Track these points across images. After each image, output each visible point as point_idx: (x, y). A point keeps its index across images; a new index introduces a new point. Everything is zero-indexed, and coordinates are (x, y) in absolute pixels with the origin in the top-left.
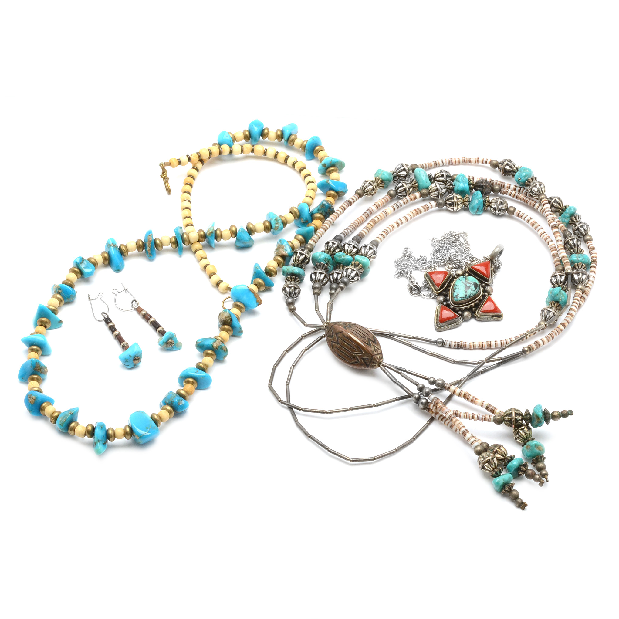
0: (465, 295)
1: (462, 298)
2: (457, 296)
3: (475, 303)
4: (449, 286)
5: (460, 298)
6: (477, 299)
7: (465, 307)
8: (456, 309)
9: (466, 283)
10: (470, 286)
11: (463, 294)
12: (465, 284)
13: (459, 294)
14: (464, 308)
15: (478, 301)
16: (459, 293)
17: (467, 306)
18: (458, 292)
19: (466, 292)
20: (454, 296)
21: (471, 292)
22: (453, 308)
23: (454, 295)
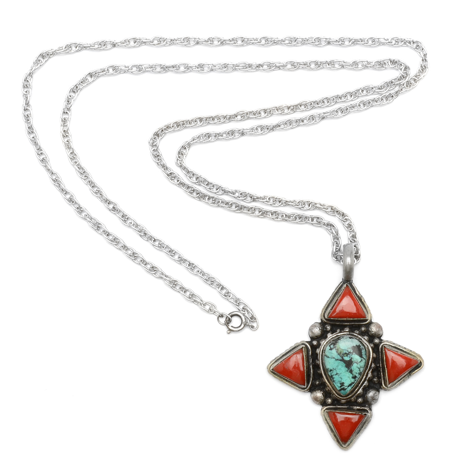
0: (353, 378)
1: (350, 385)
2: (343, 387)
3: (371, 370)
4: (316, 367)
5: (349, 386)
6: (370, 363)
7: (362, 387)
8: (351, 400)
9: (342, 357)
10: (351, 359)
11: (349, 377)
12: (341, 360)
13: (343, 383)
14: (361, 391)
15: (373, 365)
16: (343, 381)
17: (363, 386)
18: (340, 380)
19: (351, 372)
20: (339, 389)
21: (359, 367)
22: (346, 401)
23: (337, 388)
